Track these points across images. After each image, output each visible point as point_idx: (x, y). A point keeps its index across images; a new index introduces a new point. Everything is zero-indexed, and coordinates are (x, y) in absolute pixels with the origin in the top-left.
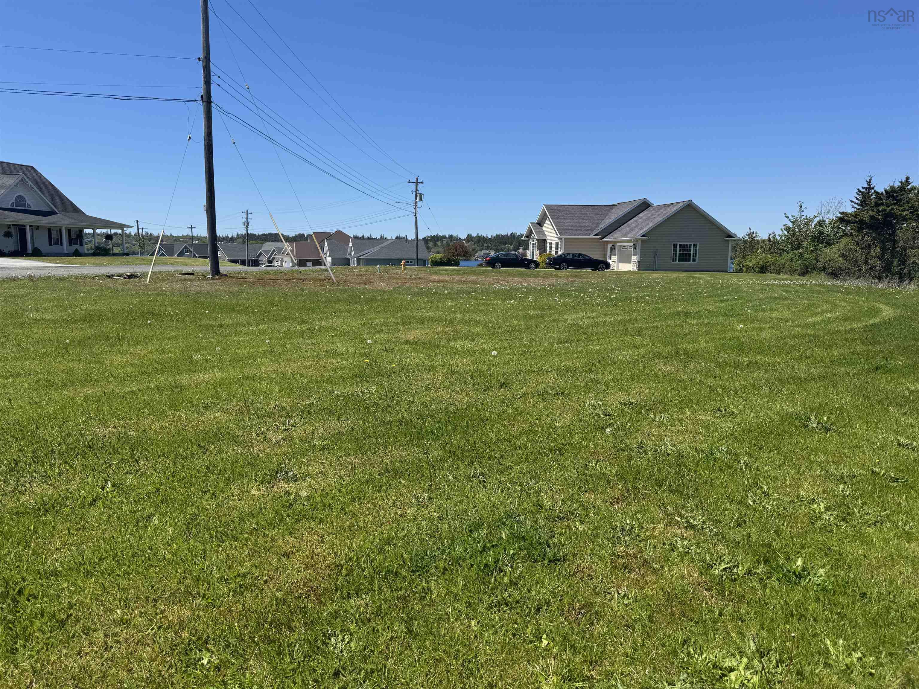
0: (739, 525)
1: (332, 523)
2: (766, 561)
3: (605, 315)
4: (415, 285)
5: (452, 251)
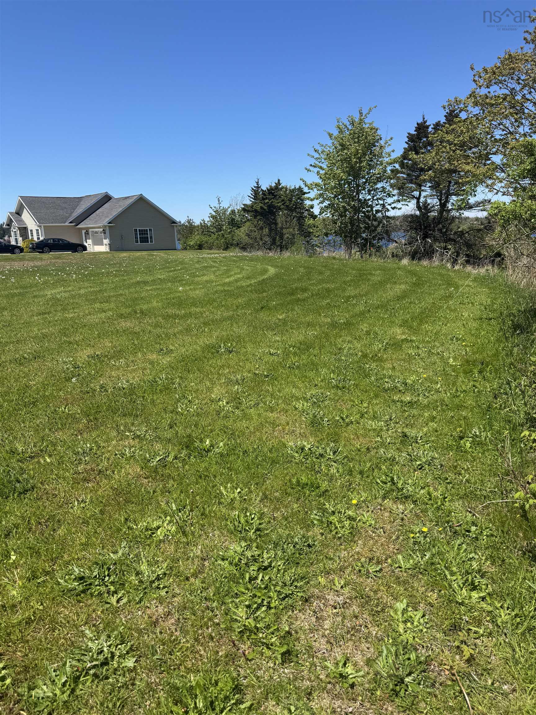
0: (171, 428)
2: (187, 447)
3: (80, 289)
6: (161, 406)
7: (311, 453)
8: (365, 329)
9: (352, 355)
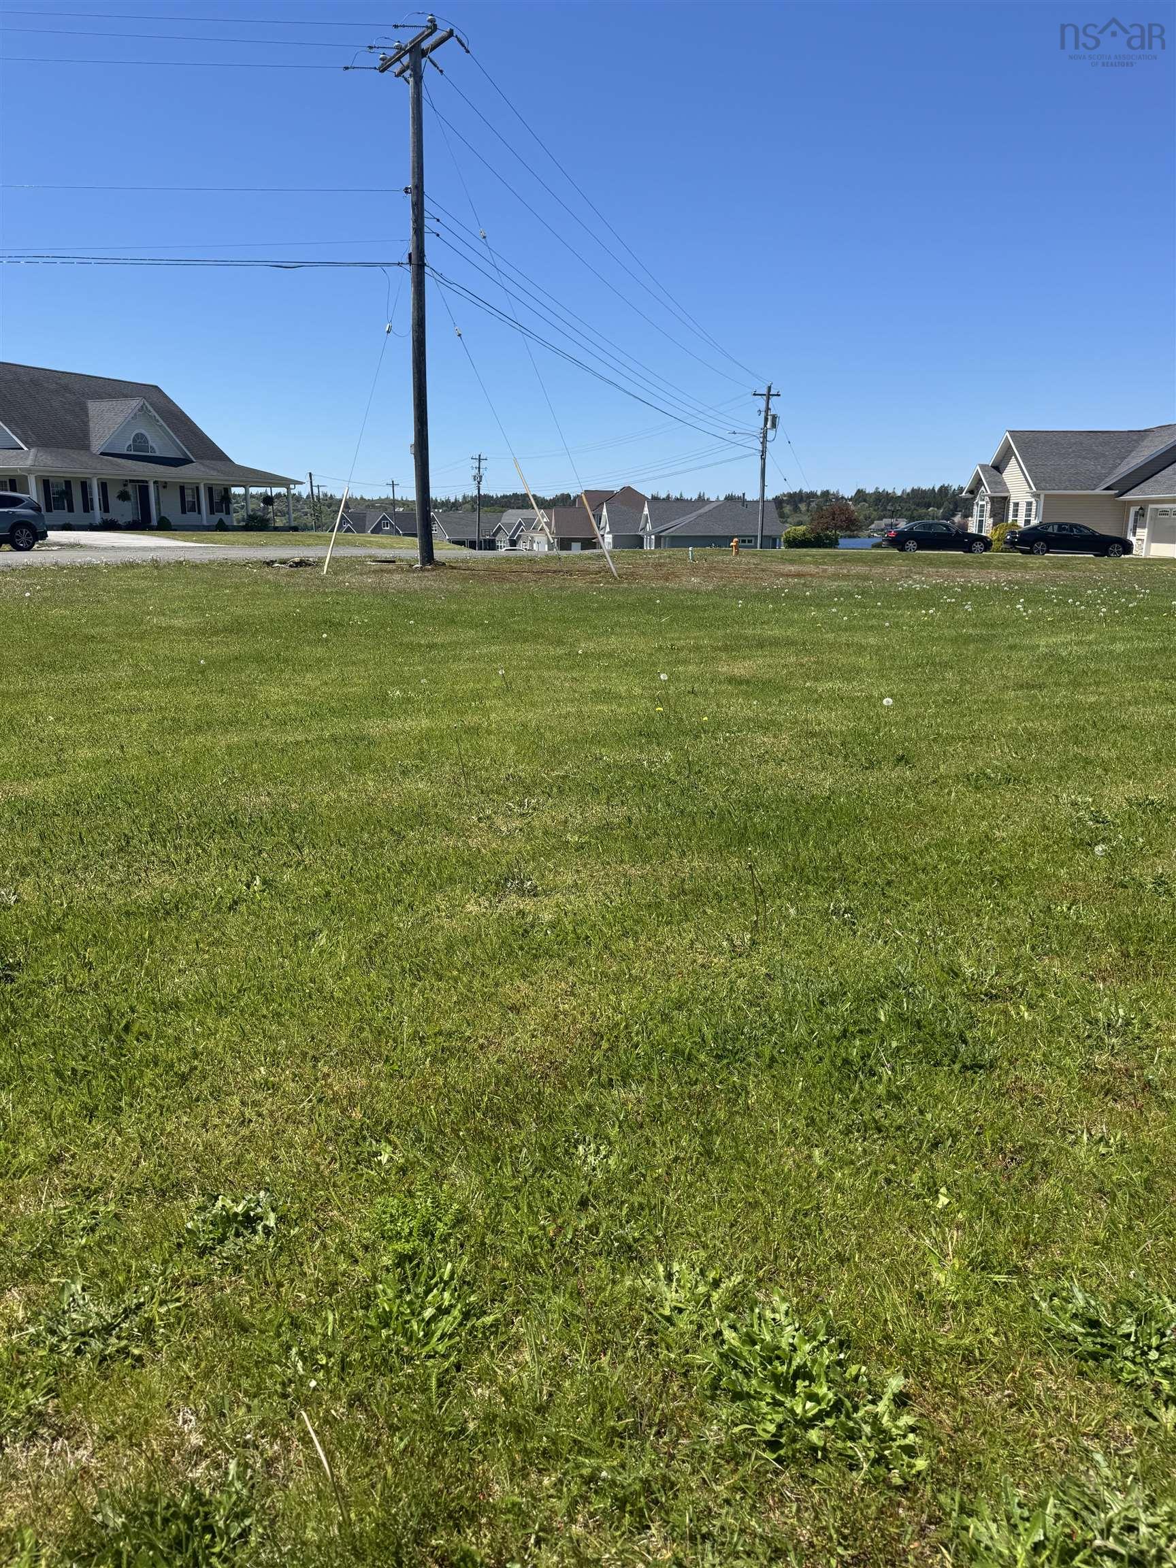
1: (589, 966)
3: (1113, 640)
4: (753, 582)
5: (825, 521)
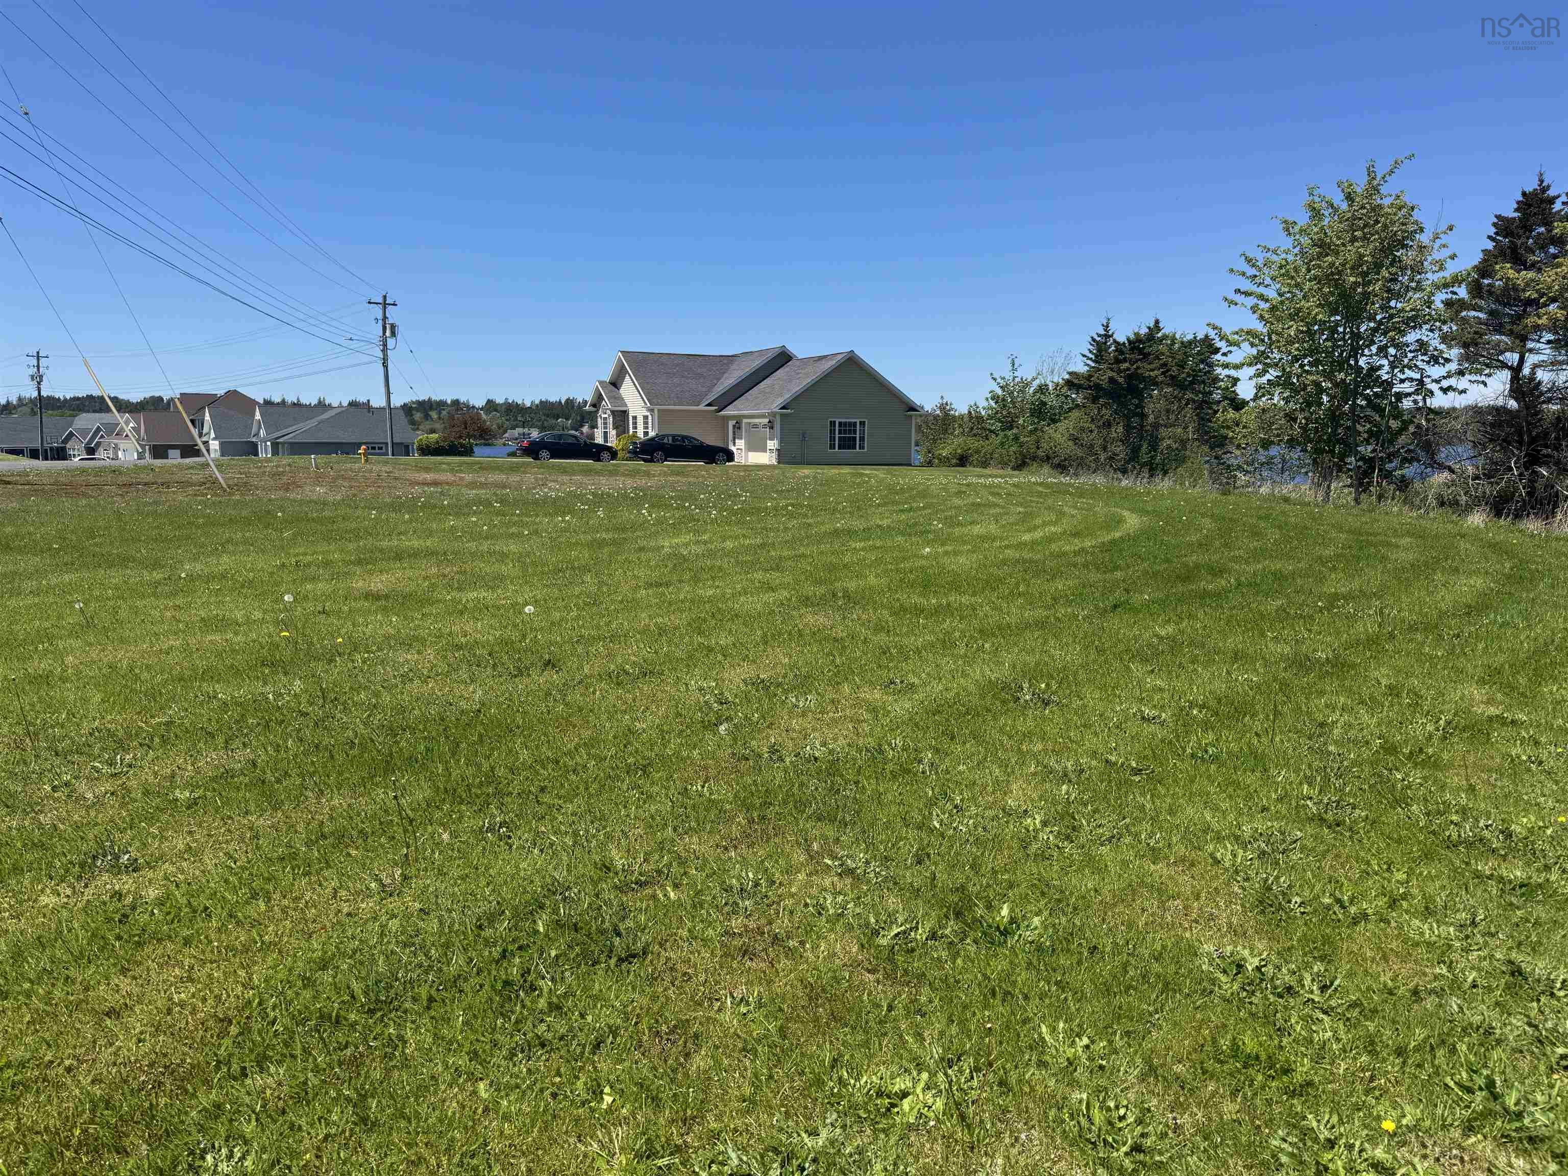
0: (919, 862)
1: (210, 942)
2: (958, 914)
3: (724, 538)
4: (387, 490)
5: (457, 429)
6: (894, 809)
7: (1262, 980)
8: (1384, 682)
9: (1355, 742)
